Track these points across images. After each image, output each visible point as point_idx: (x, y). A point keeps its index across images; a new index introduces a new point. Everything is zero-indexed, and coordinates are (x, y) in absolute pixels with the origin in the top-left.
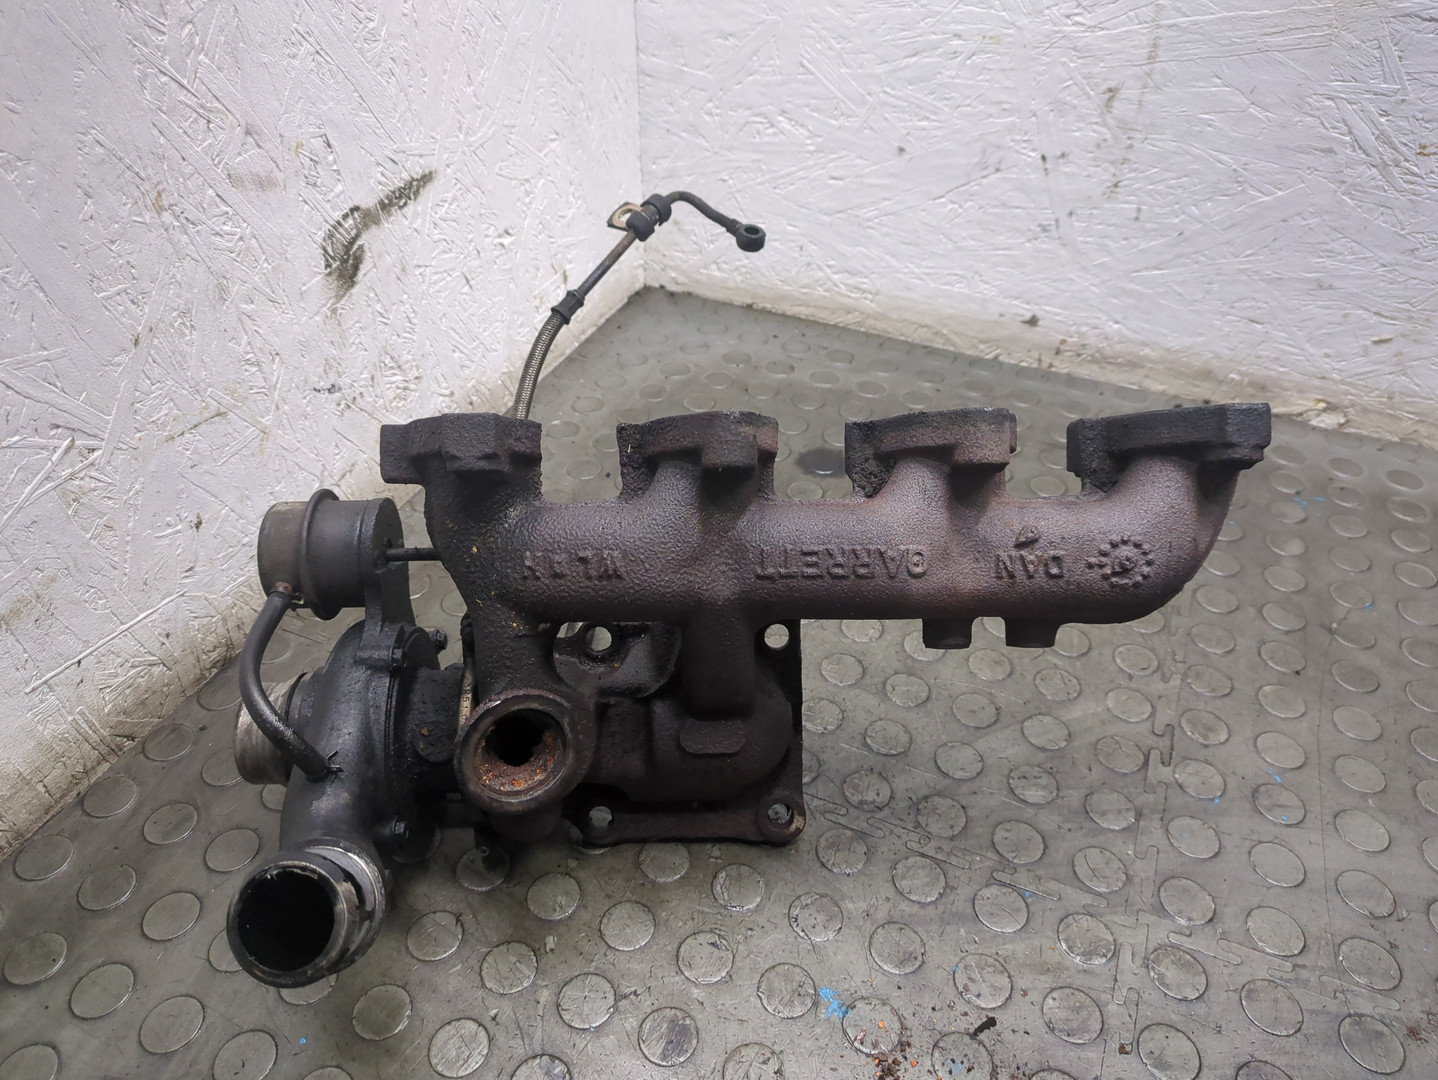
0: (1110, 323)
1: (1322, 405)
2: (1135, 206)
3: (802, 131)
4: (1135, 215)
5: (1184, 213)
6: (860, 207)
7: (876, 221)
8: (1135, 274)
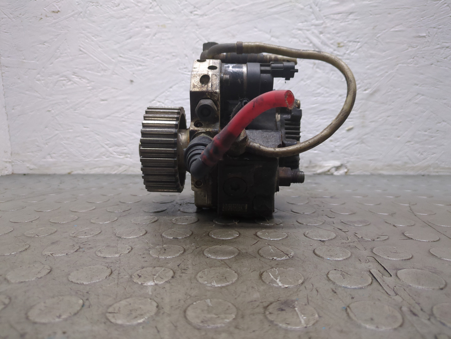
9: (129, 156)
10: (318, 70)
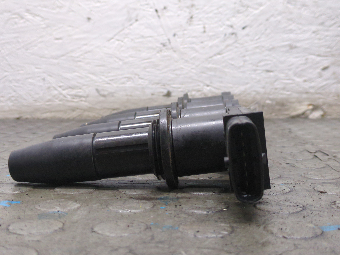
0: (205, 87)
1: (311, 107)
2: (202, 26)
3: (38, 18)
4: (202, 30)
5: (224, 24)
6: (72, 51)
7: (82, 57)
8: (210, 59)
9: (84, 99)
10: (289, 6)
